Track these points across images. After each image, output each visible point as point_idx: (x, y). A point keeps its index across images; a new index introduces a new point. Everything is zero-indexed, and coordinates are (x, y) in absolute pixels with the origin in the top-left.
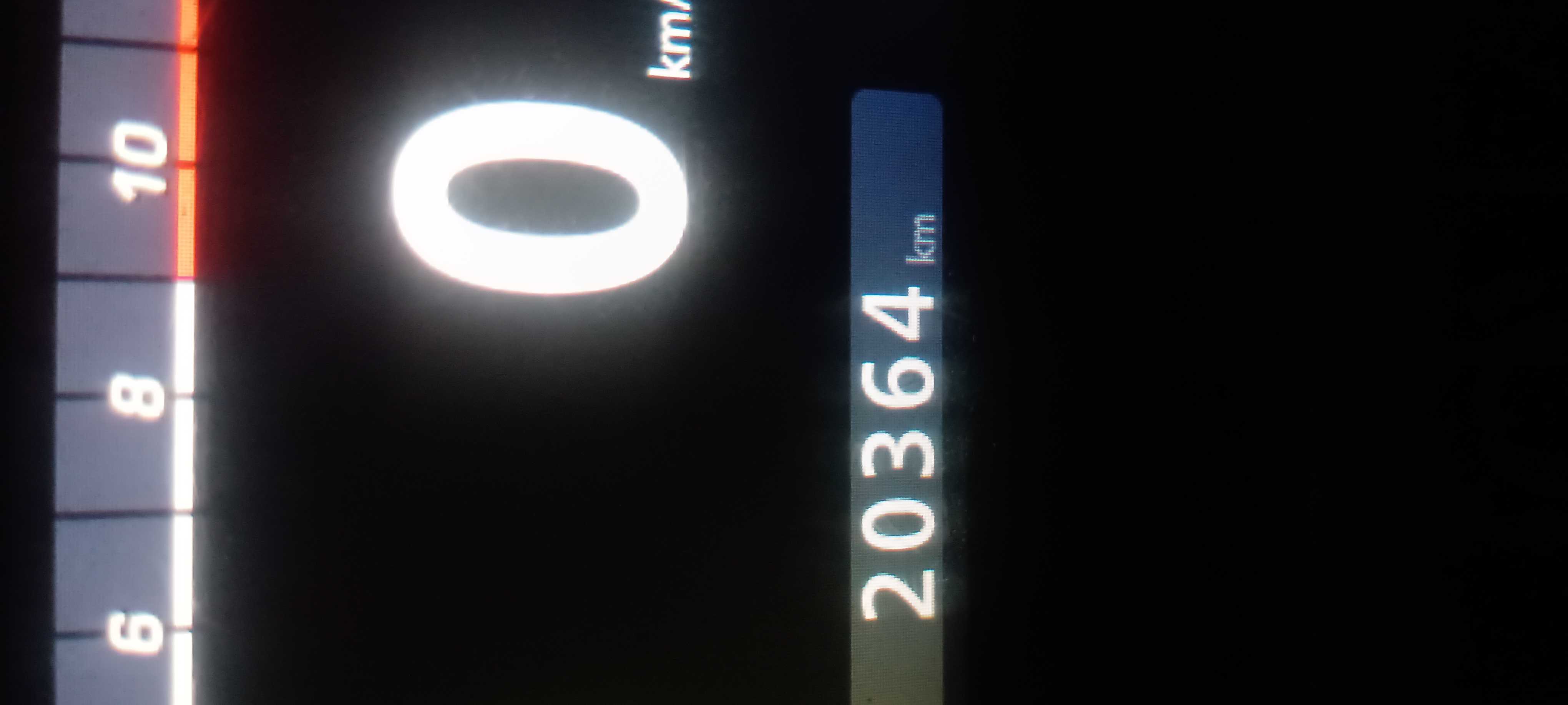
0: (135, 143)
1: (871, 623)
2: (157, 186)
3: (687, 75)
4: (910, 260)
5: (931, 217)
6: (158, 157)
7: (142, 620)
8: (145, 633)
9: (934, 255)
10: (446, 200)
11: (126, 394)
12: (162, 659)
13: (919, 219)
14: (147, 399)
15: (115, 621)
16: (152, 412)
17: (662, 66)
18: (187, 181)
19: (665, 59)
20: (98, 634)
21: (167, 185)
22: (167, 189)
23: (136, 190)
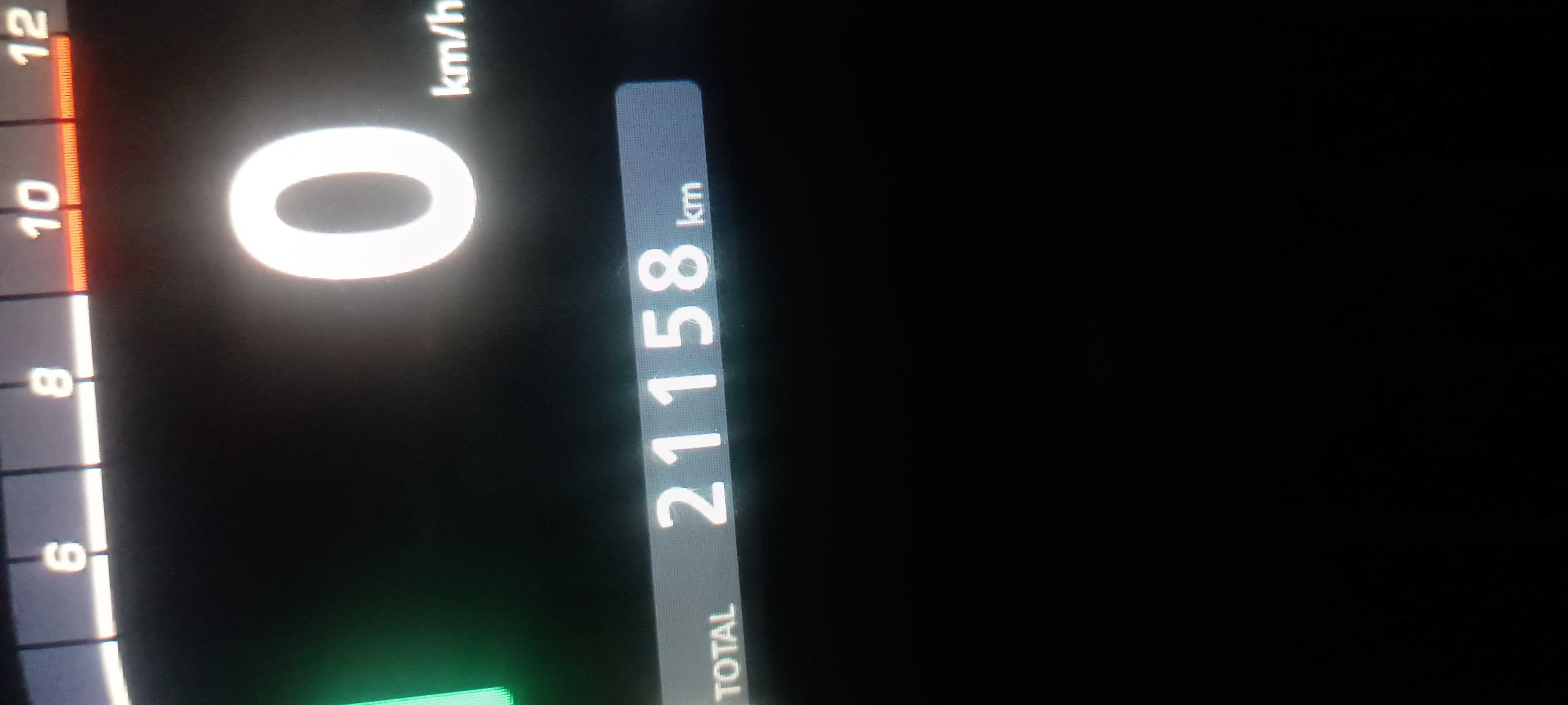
0: (37, 195)
1: (669, 529)
2: (53, 225)
3: (467, 91)
4: (680, 223)
5: (697, 185)
6: (52, 203)
7: (68, 547)
8: (72, 557)
9: (703, 217)
10: (274, 214)
11: (43, 381)
12: (84, 575)
13: (685, 188)
14: (59, 383)
15: (50, 550)
16: (64, 392)
17: (444, 86)
18: (74, 218)
19: (446, 80)
20: (37, 559)
21: (60, 224)
22: (60, 227)
23: (39, 229)
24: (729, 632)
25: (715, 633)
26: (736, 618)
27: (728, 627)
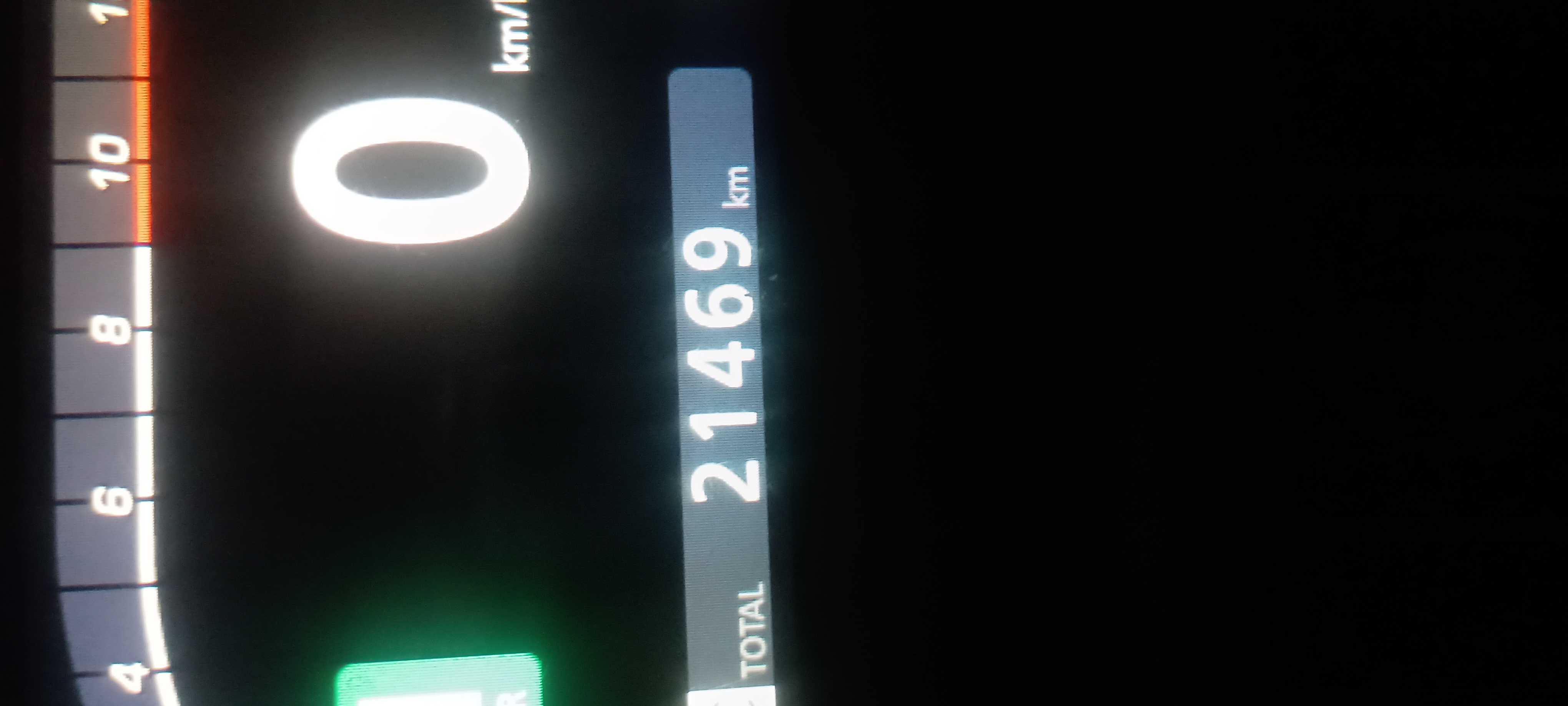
0: (108, 149)
1: (703, 504)
2: (122, 178)
3: (526, 68)
4: (726, 204)
5: (743, 169)
6: (122, 158)
7: (116, 492)
8: (119, 501)
9: (748, 200)
10: (335, 177)
11: (103, 329)
12: (130, 520)
13: (732, 171)
14: (118, 331)
15: (98, 493)
16: (123, 339)
17: (505, 62)
18: (143, 172)
19: (506, 57)
20: (84, 502)
21: (129, 177)
22: (129, 180)
23: (108, 181)
24: (757, 610)
25: (743, 610)
26: (765, 596)
27: (756, 604)
